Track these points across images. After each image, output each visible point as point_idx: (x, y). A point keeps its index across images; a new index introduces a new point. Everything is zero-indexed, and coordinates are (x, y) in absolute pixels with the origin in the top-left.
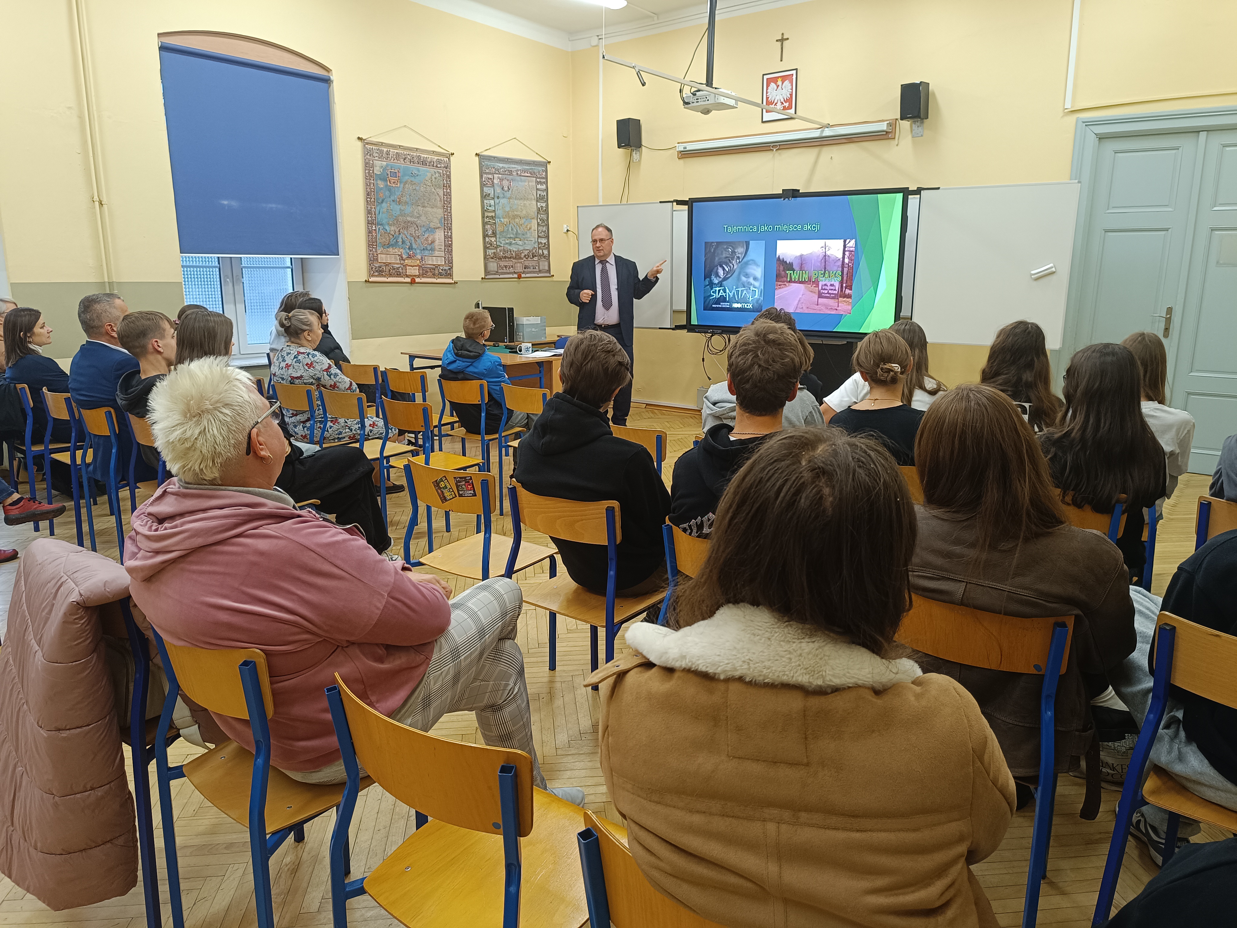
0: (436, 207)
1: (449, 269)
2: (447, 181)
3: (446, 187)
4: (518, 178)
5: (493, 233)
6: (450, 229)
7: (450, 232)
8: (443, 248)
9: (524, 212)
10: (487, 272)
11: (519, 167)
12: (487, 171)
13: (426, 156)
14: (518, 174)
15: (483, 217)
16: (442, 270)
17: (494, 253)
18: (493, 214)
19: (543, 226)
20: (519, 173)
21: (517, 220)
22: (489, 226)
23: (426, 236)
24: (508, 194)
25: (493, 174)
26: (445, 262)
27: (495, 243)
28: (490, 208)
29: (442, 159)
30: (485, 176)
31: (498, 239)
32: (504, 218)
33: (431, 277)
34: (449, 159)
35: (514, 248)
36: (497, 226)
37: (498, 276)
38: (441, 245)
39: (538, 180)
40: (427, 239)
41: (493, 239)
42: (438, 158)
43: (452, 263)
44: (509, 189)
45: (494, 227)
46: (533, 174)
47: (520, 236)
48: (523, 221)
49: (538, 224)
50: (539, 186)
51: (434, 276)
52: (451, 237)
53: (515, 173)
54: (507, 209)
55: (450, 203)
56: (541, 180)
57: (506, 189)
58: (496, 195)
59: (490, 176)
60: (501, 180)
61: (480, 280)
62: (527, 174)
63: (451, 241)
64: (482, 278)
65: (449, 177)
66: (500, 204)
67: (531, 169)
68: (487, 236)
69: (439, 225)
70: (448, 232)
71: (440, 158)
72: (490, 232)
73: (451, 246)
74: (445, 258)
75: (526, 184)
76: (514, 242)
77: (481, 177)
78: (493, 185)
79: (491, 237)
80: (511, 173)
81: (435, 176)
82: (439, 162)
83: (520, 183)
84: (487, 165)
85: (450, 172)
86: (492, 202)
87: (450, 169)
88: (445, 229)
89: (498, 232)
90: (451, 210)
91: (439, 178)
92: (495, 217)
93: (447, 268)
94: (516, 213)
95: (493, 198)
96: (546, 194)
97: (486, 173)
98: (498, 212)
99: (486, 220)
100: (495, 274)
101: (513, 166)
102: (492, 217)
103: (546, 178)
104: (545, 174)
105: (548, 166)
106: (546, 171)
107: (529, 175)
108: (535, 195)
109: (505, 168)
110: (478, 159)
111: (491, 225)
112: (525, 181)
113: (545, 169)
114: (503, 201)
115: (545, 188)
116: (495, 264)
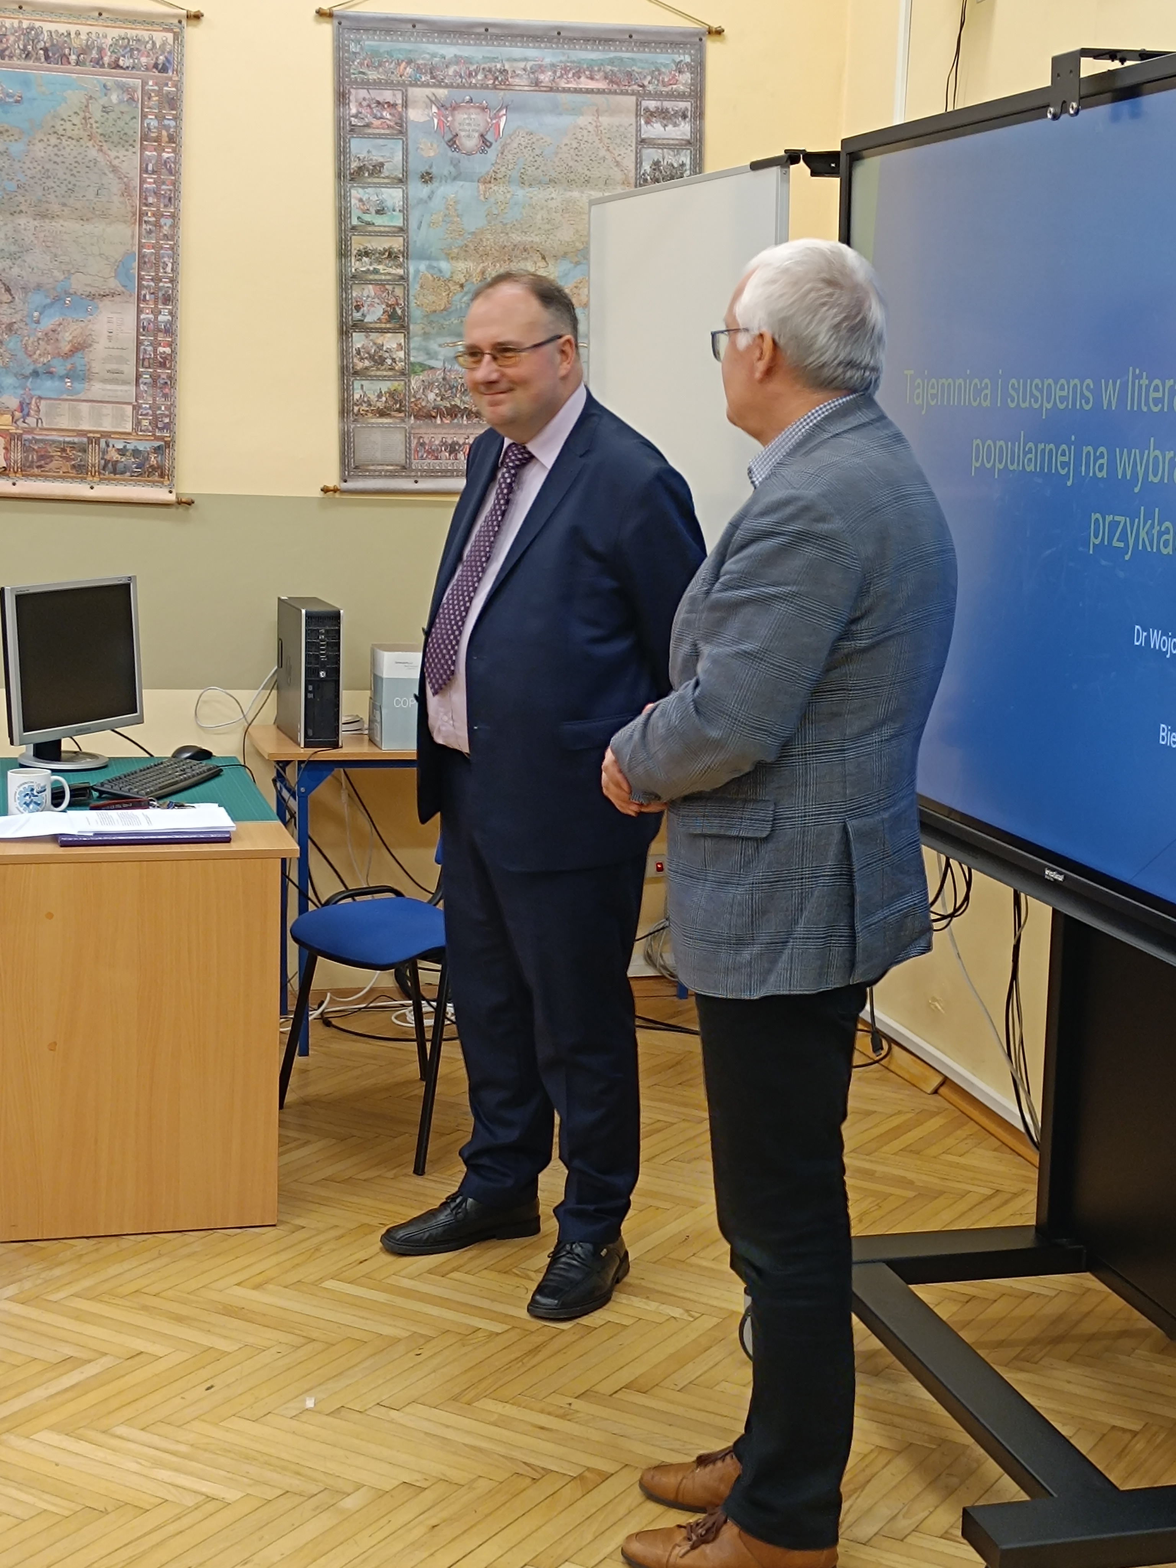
0: (104, 216)
1: (157, 450)
2: (160, 117)
3: (158, 139)
4: (541, 98)
5: (392, 316)
6: (169, 299)
7: (165, 310)
8: (130, 369)
9: (565, 235)
10: (352, 466)
11: (548, 56)
12: (373, 75)
13: (62, 28)
14: (537, 83)
15: (343, 253)
16: (122, 452)
17: (392, 394)
18: (396, 244)
20: (545, 78)
22: (370, 290)
23: (48, 323)
24: (482, 164)
25: (402, 86)
26: (139, 423)
27: (401, 354)
28: (379, 220)
29: (145, 35)
30: (357, 95)
31: (415, 342)
32: (449, 257)
33: (63, 478)
34: (177, 36)
36: (414, 289)
37: (407, 484)
38: (121, 360)
39: (652, 104)
40: (51, 336)
41: (391, 342)
42: (122, 32)
43: (169, 427)
44: (485, 143)
45: (399, 291)
46: (621, 82)
50: (655, 130)
51: (80, 471)
52: (170, 330)
53: (521, 82)
54: (474, 222)
55: (172, 199)
56: (667, 104)
57: (470, 142)
58: (417, 166)
59: (387, 95)
60: (448, 107)
61: (319, 494)
62: (585, 83)
63: (171, 345)
64: (325, 490)
65: (173, 102)
66: (437, 202)
67: (611, 62)
68: (359, 326)
69: (113, 284)
70: (156, 313)
71: (131, 33)
72: (374, 314)
73: (168, 362)
74: (136, 408)
75: (582, 121)
77: (341, 97)
78: (400, 129)
79: (382, 331)
80: (500, 80)
81: (103, 101)
82: (130, 47)
83: (550, 119)
84: (375, 53)
85: (178, 85)
86: (393, 196)
87: (179, 72)
88: (141, 299)
89: (416, 313)
90: (174, 226)
91: (124, 108)
92: (406, 254)
93: (145, 446)
94: (516, 238)
95: (401, 182)
96: (688, 162)
97: (366, 84)
98: (418, 237)
99: (356, 266)
100: (392, 475)
101: (517, 52)
102: (391, 255)
103: (697, 94)
104: (686, 77)
105: (712, 47)
106: (698, 68)
107: (602, 85)
108: (629, 163)
109: (468, 61)
110: (327, 29)
111: (381, 284)
112: (576, 111)
113: (688, 59)
114: (446, 191)
115: (688, 137)
116: (398, 438)
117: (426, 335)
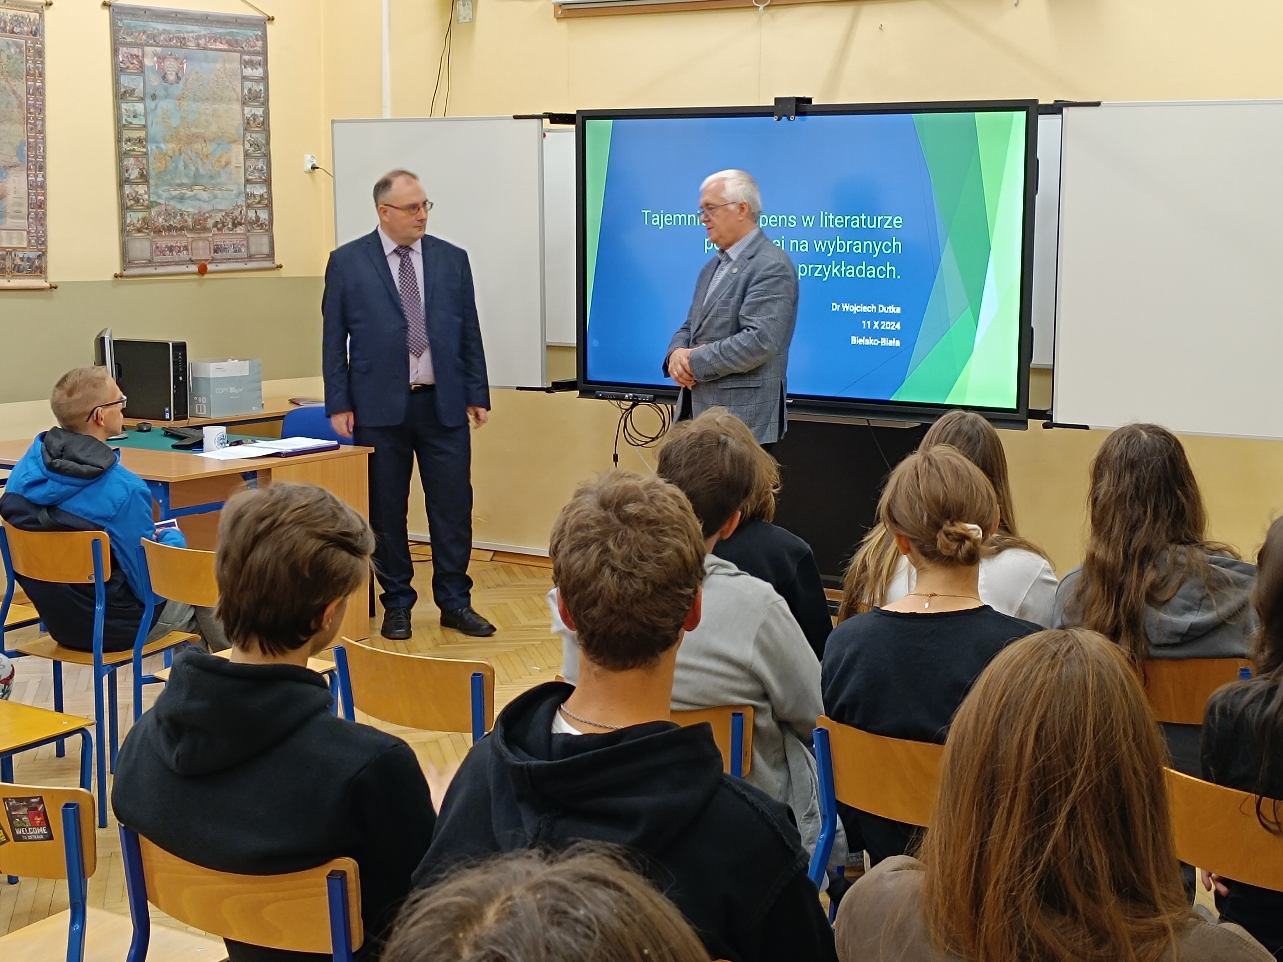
0: (10, 120)
1: (39, 257)
2: (35, 62)
3: (34, 75)
4: (200, 53)
5: (142, 175)
6: (42, 168)
7: (40, 174)
8: (25, 210)
9: (214, 128)
10: (126, 261)
11: (202, 30)
12: (129, 39)
14: (198, 45)
15: (119, 140)
16: (22, 259)
17: (144, 219)
18: (142, 134)
19: (257, 158)
20: (202, 42)
21: (197, 146)
22: (132, 160)
24: (177, 90)
25: (141, 46)
26: (30, 241)
27: (146, 197)
28: (135, 121)
29: (25, 14)
30: (123, 50)
31: (152, 189)
32: (166, 142)
34: (41, 15)
35: (190, 208)
36: (151, 159)
37: (151, 270)
38: (21, 205)
39: (246, 57)
41: (141, 189)
42: (14, 12)
43: (44, 243)
44: (178, 78)
45: (144, 161)
46: (233, 45)
47: (204, 181)
48: (211, 147)
49: (247, 155)
50: (248, 72)
51: (2, 272)
52: (43, 186)
53: (192, 44)
54: (175, 122)
55: (42, 110)
56: (253, 58)
57: (172, 77)
58: (150, 91)
59: (135, 51)
60: (161, 58)
61: (112, 278)
62: (219, 46)
63: (44, 195)
64: (116, 276)
65: (40, 53)
66: (159, 112)
67: (229, 34)
68: (127, 181)
69: (15, 160)
70: (36, 176)
71: (19, 13)
72: (134, 174)
73: (42, 205)
74: (29, 232)
75: (219, 66)
76: (189, 193)
77: (115, 52)
78: (141, 69)
79: (137, 184)
80: (183, 43)
81: (7, 52)
82: (18, 21)
83: (205, 65)
84: (129, 27)
85: (42, 43)
86: (140, 107)
87: (42, 36)
88: (28, 169)
89: (152, 173)
90: (43, 125)
91: (17, 56)
92: (146, 140)
93: (33, 255)
94: (194, 130)
95: (142, 99)
96: (263, 89)
97: (126, 45)
98: (152, 130)
99: (126, 147)
100: (145, 266)
101: (189, 28)
102: (140, 141)
103: (264, 53)
104: (260, 43)
105: (269, 27)
106: (264, 38)
107: (225, 47)
108: (239, 90)
109: (169, 32)
110: (106, 13)
111: (136, 157)
112: (215, 61)
113: (260, 33)
114: (164, 105)
115: (262, 75)
116: (147, 244)
117: (157, 186)
